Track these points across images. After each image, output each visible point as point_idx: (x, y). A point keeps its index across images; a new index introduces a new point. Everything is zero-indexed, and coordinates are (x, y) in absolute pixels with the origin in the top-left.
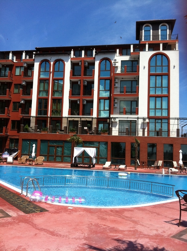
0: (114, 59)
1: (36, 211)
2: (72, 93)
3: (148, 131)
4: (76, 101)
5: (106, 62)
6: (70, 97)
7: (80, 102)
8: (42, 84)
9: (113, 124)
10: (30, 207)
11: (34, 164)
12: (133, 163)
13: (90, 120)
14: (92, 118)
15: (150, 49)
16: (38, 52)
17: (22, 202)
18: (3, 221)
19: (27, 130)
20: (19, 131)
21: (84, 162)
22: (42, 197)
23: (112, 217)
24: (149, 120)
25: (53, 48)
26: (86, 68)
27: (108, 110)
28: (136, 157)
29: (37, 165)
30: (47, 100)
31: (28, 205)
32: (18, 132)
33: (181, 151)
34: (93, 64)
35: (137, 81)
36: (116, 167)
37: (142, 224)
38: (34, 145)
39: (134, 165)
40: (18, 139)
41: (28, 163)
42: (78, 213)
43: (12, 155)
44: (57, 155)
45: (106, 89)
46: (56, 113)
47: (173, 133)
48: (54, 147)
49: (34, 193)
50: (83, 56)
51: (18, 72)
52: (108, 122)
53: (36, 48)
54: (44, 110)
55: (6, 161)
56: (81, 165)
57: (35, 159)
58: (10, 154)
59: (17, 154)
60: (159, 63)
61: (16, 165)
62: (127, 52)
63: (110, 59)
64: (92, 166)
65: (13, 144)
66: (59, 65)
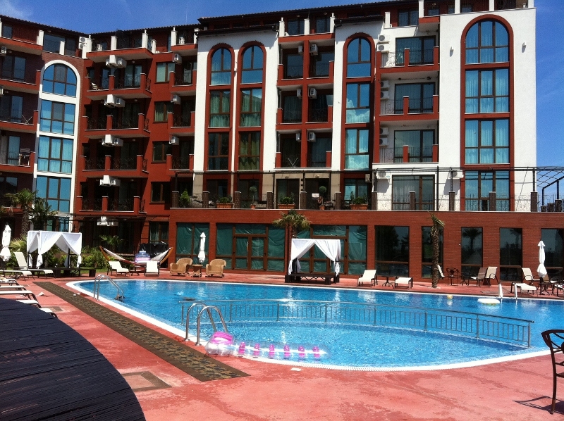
0: (379, 36)
1: (223, 376)
2: (283, 117)
3: (463, 199)
4: (293, 135)
5: (360, 42)
6: (278, 127)
7: (300, 138)
8: (216, 100)
9: (379, 185)
10: (208, 367)
11: (203, 276)
12: (428, 272)
13: (326, 176)
14: (330, 172)
15: (463, 9)
16: (205, 29)
17: (189, 356)
18: (155, 396)
19: (185, 203)
20: (168, 205)
21: (314, 271)
22: (232, 345)
23: (392, 391)
24: (464, 174)
25: (237, 17)
26: (314, 59)
27: (366, 154)
28: (436, 258)
29: (212, 277)
30: (227, 134)
31: (203, 362)
32: (167, 208)
33: (541, 244)
34: (331, 49)
35: (434, 84)
36: (387, 282)
37: (462, 406)
38: (203, 235)
39: (429, 276)
40: (166, 224)
41: (191, 273)
42: (314, 381)
43: (155, 258)
44: (253, 256)
45: (361, 105)
46: (247, 163)
47: (523, 202)
48: (246, 237)
49: (215, 337)
50: (307, 31)
51: (161, 74)
52: (366, 180)
53: (200, 20)
54: (221, 158)
55: (144, 271)
56: (309, 278)
57: (207, 265)
58: (152, 257)
59: (166, 254)
60: (486, 41)
61: (165, 279)
62: (409, 19)
63: (369, 36)
64: (332, 279)
65: (157, 235)
66: (253, 54)
